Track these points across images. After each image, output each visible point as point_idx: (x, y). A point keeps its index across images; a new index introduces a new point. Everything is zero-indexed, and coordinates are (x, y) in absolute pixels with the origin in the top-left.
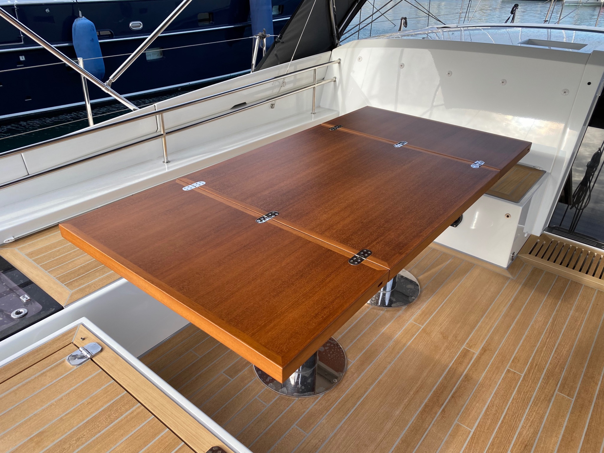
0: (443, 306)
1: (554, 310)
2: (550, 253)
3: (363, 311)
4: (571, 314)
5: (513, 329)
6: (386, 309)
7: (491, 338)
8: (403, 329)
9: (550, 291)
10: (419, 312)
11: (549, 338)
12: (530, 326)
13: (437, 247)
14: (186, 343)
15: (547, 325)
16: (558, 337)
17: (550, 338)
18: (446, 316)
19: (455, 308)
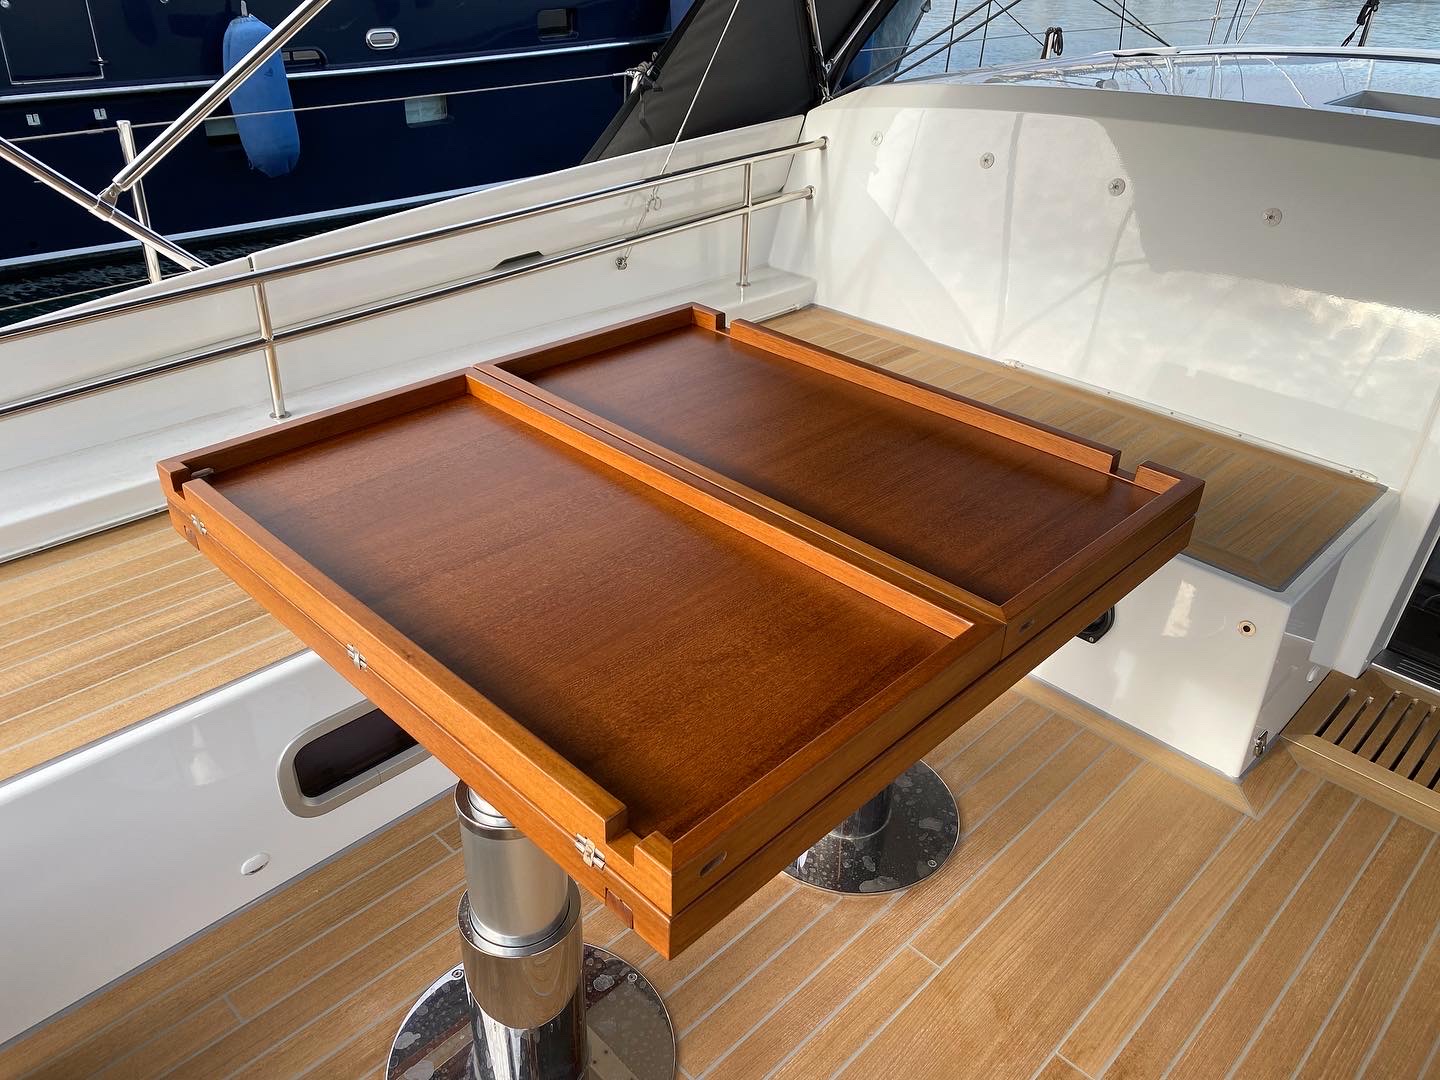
0: (1017, 897)
1: (1370, 939)
2: (1383, 737)
3: (768, 901)
4: (1422, 959)
5: (1225, 1000)
6: (841, 897)
7: (1150, 1027)
8: (879, 971)
9: (1367, 870)
10: (939, 915)
11: (1339, 1044)
12: (1283, 994)
13: (1039, 696)
14: (219, 970)
15: (1338, 994)
16: (1372, 1040)
17: (1344, 1044)
18: (1021, 934)
19: (1055, 908)
